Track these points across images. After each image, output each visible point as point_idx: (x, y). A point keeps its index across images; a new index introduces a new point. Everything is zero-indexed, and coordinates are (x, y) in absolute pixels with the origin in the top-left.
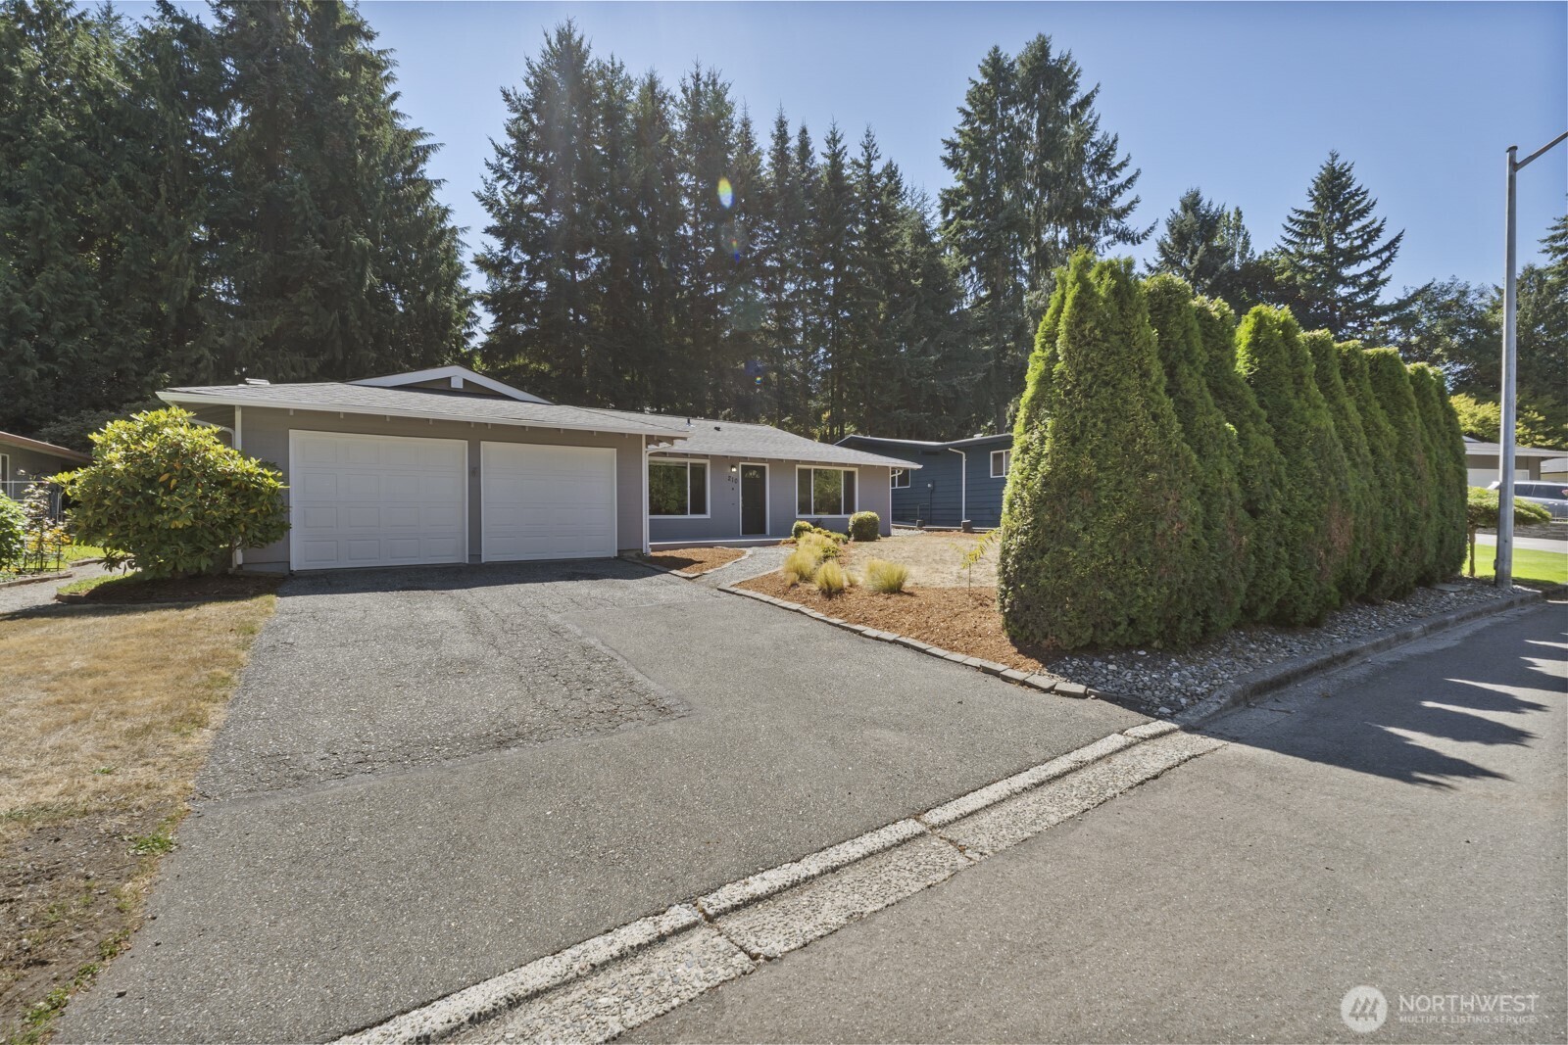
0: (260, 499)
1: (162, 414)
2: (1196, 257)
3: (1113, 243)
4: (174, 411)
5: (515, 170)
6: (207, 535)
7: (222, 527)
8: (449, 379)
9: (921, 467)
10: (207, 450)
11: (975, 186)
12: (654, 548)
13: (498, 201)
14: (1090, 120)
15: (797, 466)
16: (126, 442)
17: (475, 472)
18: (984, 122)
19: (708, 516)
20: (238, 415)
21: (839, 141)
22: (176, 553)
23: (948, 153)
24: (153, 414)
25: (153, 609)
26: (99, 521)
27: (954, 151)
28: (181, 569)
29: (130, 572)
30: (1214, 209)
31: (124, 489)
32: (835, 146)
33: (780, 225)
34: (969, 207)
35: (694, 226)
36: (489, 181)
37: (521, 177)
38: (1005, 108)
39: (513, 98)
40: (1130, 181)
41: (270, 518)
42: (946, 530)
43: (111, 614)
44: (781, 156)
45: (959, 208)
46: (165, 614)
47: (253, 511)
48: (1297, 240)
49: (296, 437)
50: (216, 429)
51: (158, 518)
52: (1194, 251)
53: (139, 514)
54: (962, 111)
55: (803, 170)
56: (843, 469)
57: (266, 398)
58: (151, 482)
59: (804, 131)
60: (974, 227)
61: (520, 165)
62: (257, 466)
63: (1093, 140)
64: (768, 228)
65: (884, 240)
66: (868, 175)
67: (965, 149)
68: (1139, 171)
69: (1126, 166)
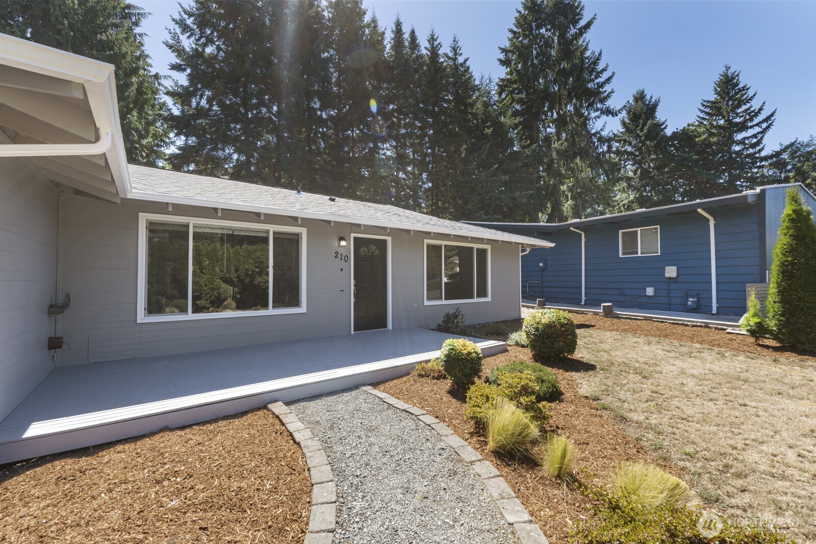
2: (646, 128)
3: (599, 117)
9: (553, 245)
14: (585, 43)
15: (427, 241)
18: (525, 37)
19: (303, 309)
21: (436, 40)
23: (502, 56)
27: (506, 55)
30: (653, 100)
32: (433, 42)
38: (538, 27)
40: (609, 79)
44: (398, 43)
45: (511, 89)
48: (707, 117)
52: (644, 125)
54: (511, 31)
55: (413, 55)
56: (476, 246)
59: (413, 32)
60: (521, 100)
63: (586, 56)
65: (466, 105)
66: (455, 64)
67: (514, 53)
68: (614, 74)
69: (605, 70)
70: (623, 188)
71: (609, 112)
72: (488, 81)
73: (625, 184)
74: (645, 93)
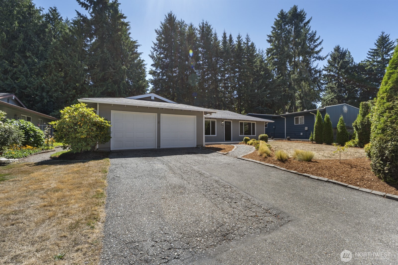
0: (104, 129)
1: (79, 105)
2: (339, 64)
3: (315, 60)
4: (82, 104)
5: (158, 48)
6: (90, 140)
7: (94, 138)
8: (151, 97)
9: (274, 121)
10: (91, 115)
11: (276, 47)
12: (206, 145)
13: (154, 57)
14: (308, 28)
15: (240, 121)
16: (70, 113)
17: (159, 122)
18: (279, 30)
19: (216, 135)
20: (98, 106)
21: (240, 38)
22: (82, 145)
23: (268, 39)
24: (77, 105)
25: (76, 163)
26: (62, 136)
27: (270, 38)
28: (83, 150)
29: (69, 150)
30: (344, 50)
31: (68, 126)
32: (239, 39)
33: (224, 60)
34: (275, 53)
35: (202, 61)
36: (152, 52)
37: (160, 50)
38: (285, 25)
39: (158, 31)
40: (320, 43)
41: (107, 135)
42: (281, 140)
43: (64, 164)
44: (225, 42)
45: (272, 53)
46: (79, 164)
47: (102, 133)
48: (372, 57)
49: (113, 112)
50: (93, 109)
51: (77, 135)
52: (339, 62)
53: (72, 134)
54: (272, 27)
55: (230, 45)
56: (252, 122)
57: (106, 101)
58: (75, 124)
59: (231, 35)
60: (276, 58)
61: (160, 47)
62: (104, 119)
63: (309, 33)
64: (221, 61)
65: (252, 62)
66: (247, 46)
67: (274, 37)
68: (322, 40)
69: (319, 39)
70: (329, 92)
71: (320, 58)
72: (262, 52)
73: (330, 90)
74: (340, 47)
